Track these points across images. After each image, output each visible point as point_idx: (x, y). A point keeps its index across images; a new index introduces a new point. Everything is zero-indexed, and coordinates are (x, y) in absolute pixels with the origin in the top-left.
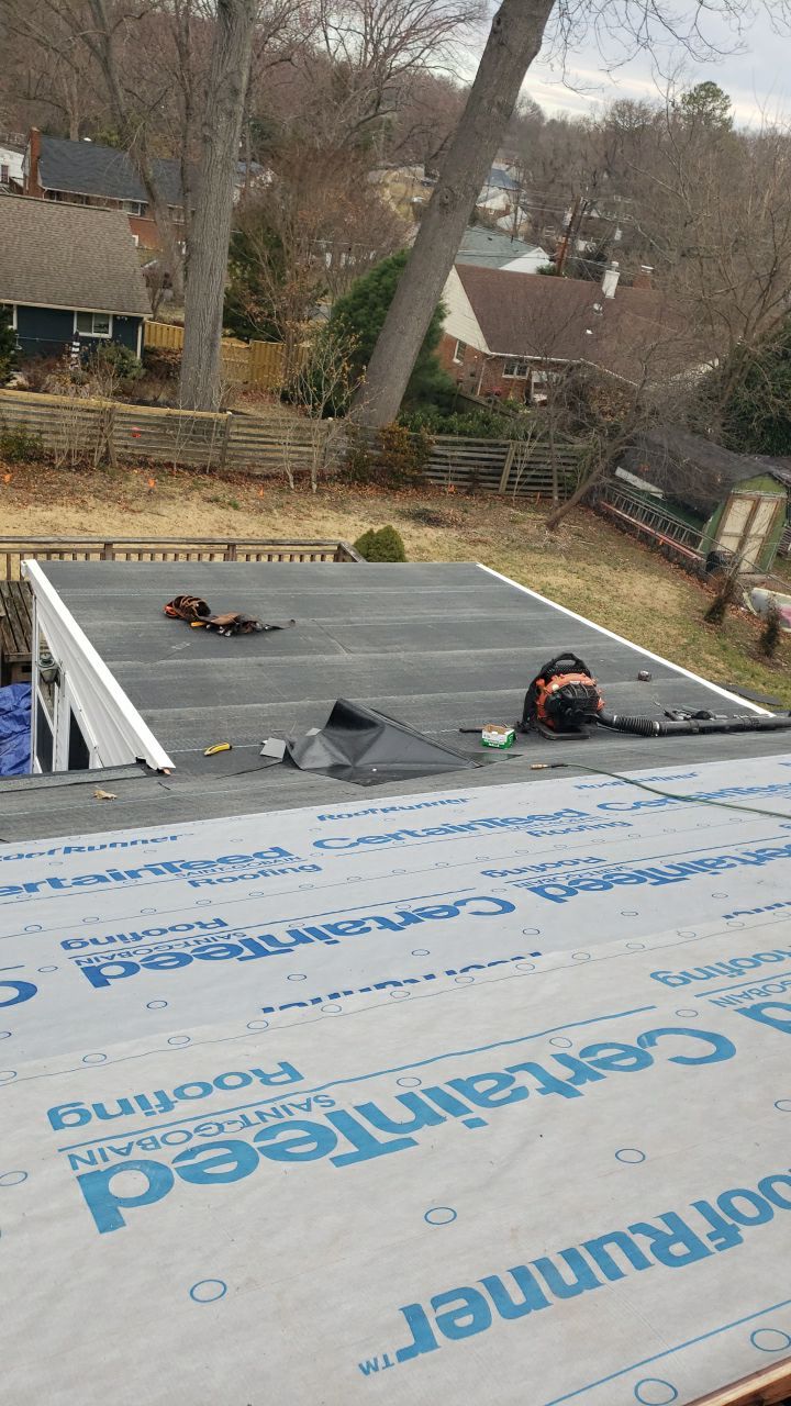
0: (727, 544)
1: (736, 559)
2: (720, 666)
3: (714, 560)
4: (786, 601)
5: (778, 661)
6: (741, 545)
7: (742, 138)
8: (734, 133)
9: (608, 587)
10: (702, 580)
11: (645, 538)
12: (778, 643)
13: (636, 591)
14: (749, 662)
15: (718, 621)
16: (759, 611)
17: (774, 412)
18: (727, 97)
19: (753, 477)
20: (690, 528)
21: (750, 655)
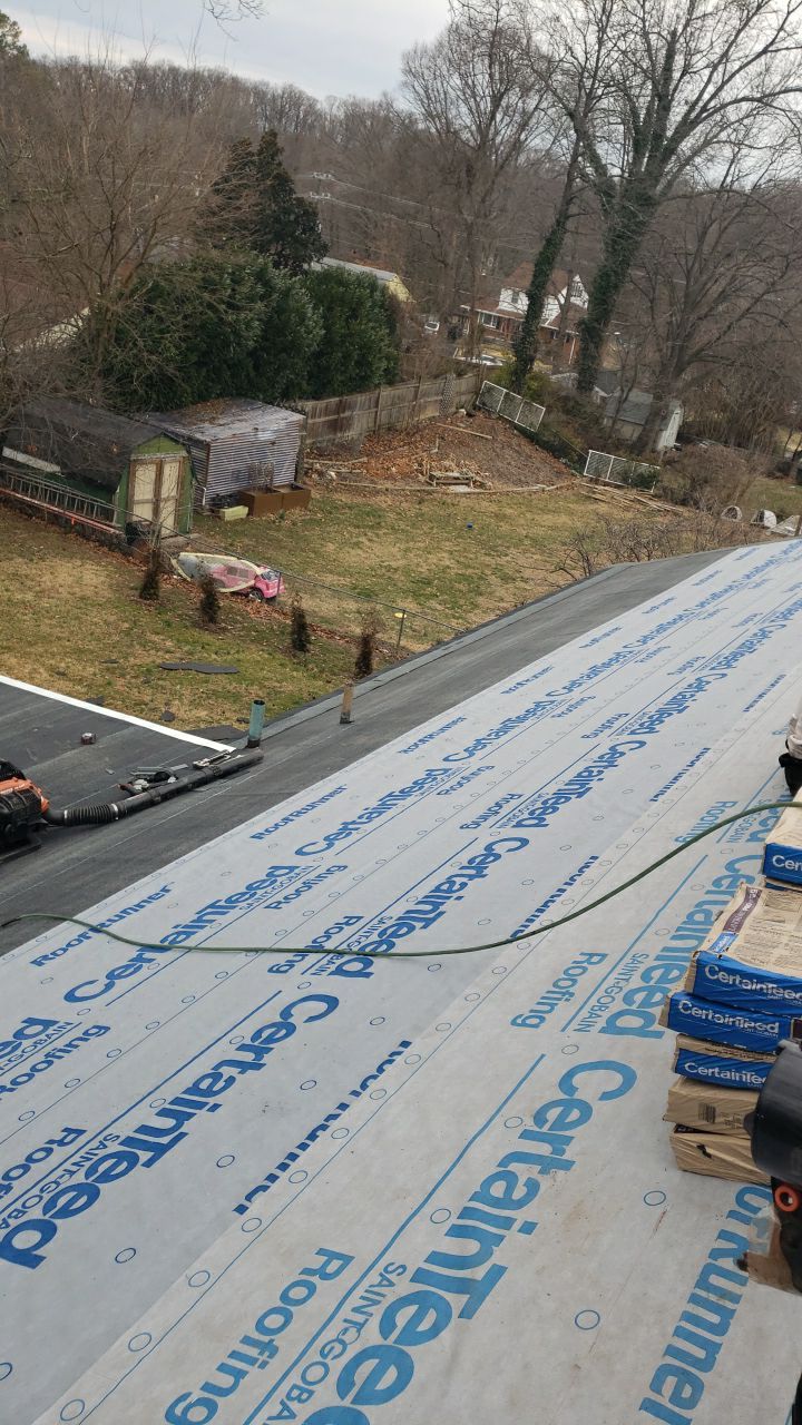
0: (142, 512)
1: (153, 527)
2: (169, 644)
3: (132, 531)
4: (214, 560)
5: (224, 625)
6: (156, 512)
7: (44, 68)
8: (34, 62)
9: (29, 583)
10: (126, 554)
11: (55, 519)
12: (219, 607)
13: (60, 581)
14: (196, 633)
15: (154, 596)
16: (192, 577)
17: (151, 369)
18: (15, 23)
19: (149, 440)
20: (101, 502)
21: (195, 625)
